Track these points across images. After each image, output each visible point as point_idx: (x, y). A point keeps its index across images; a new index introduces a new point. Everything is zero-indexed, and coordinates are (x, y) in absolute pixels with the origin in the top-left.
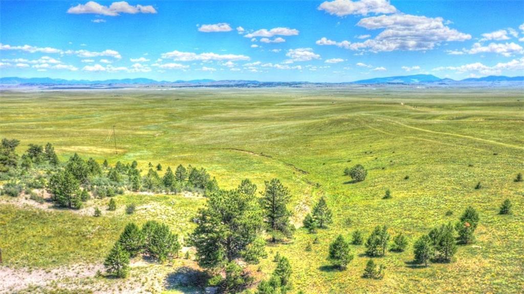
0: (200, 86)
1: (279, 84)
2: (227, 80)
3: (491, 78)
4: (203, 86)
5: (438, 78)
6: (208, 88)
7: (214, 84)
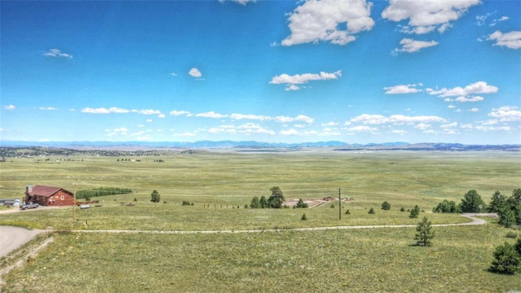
0: (397, 149)
1: (489, 147)
2: (425, 143)
4: (400, 149)
6: (405, 151)
7: (411, 147)
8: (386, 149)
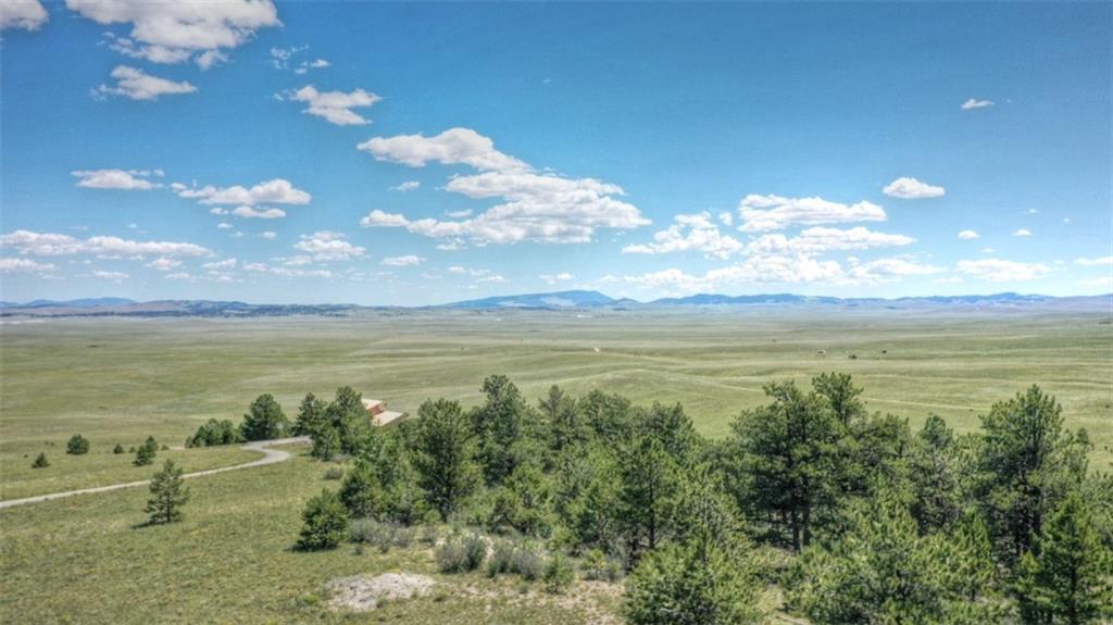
0: (105, 314)
1: (295, 309)
2: (169, 301)
3: (701, 299)
4: (112, 314)
5: (608, 298)
6: (125, 319)
7: (138, 309)
8: (77, 315)
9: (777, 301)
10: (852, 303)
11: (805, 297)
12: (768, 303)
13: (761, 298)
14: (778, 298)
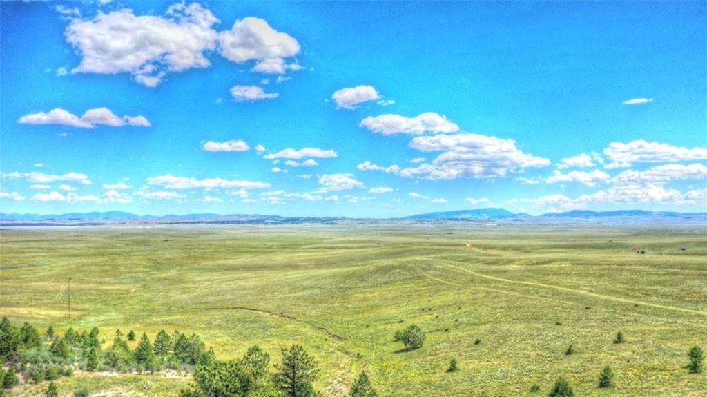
0: (199, 222)
1: (307, 220)
2: (237, 215)
3: (575, 213)
4: (203, 222)
5: (510, 213)
6: (209, 225)
7: (220, 220)
8: (183, 223)
9: (632, 215)
10: (688, 217)
11: (652, 212)
12: (624, 216)
13: (620, 213)
14: (632, 213)
